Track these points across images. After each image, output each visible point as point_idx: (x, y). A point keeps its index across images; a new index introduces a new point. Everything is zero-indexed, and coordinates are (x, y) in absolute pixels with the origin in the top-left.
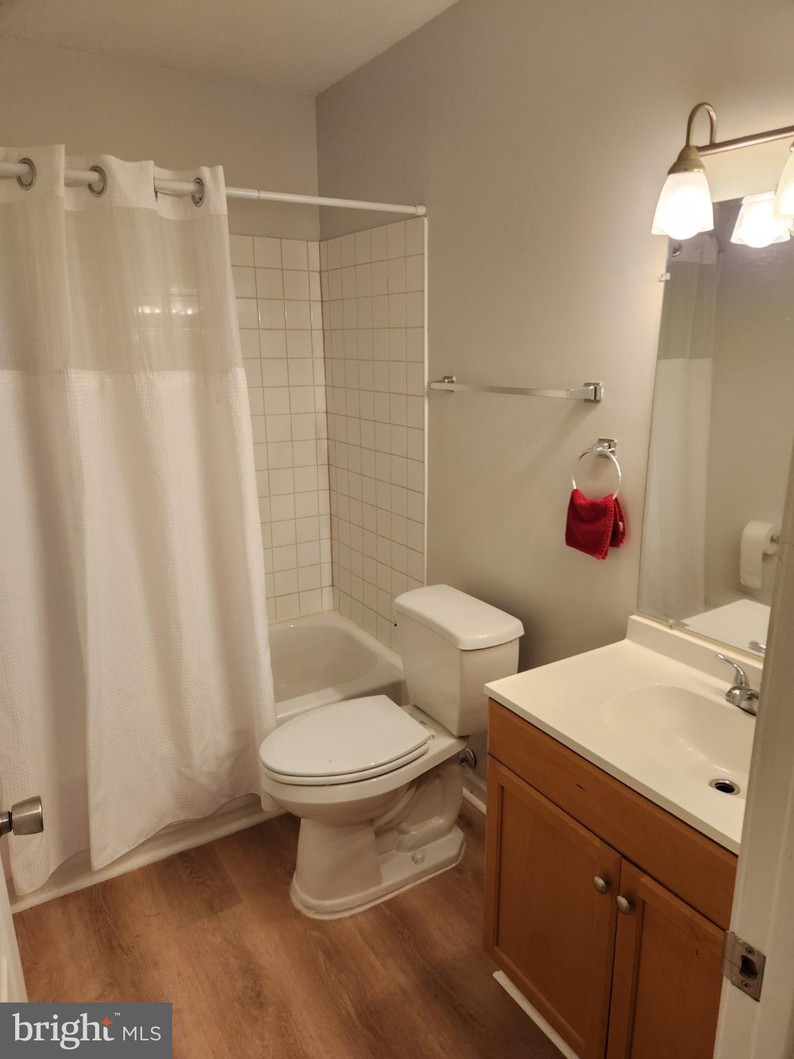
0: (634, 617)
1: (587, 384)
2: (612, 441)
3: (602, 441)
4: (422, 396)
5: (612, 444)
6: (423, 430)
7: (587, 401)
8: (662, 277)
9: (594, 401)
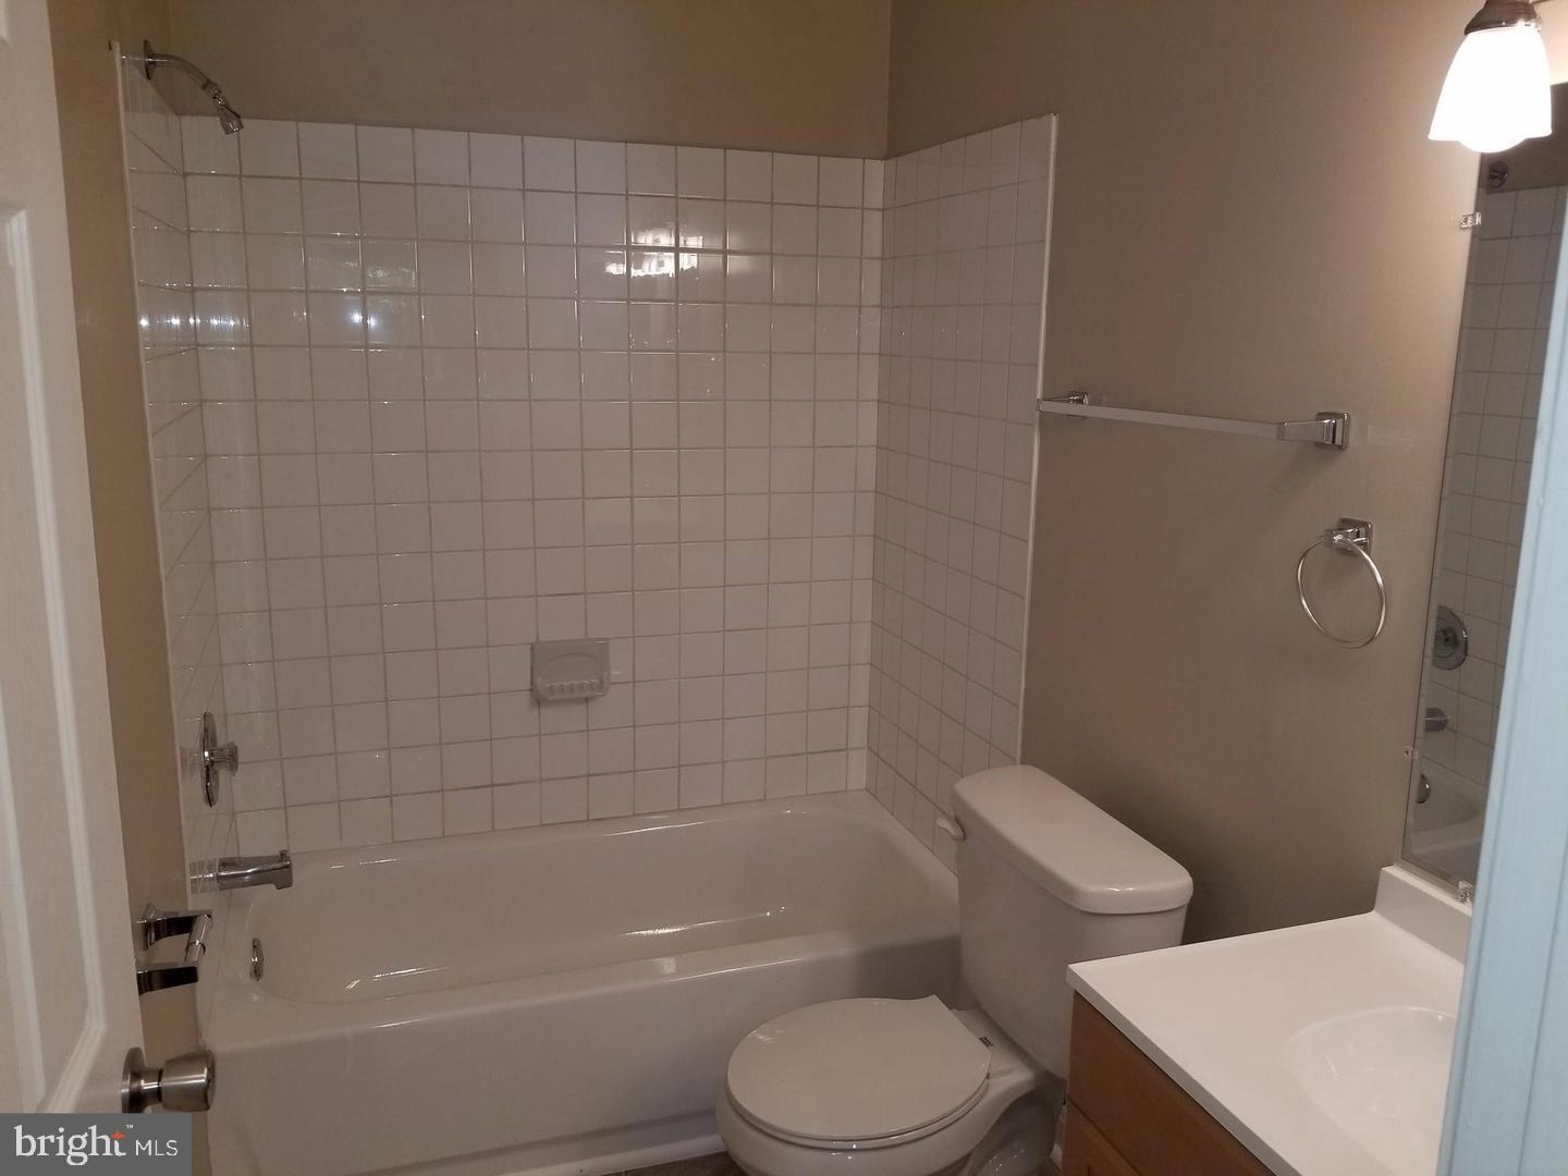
0: (1393, 871)
1: (1320, 414)
2: (1365, 524)
3: (1345, 523)
4: (1031, 425)
5: (1362, 530)
6: (1029, 484)
7: (1320, 445)
8: (1466, 221)
9: (1332, 445)
